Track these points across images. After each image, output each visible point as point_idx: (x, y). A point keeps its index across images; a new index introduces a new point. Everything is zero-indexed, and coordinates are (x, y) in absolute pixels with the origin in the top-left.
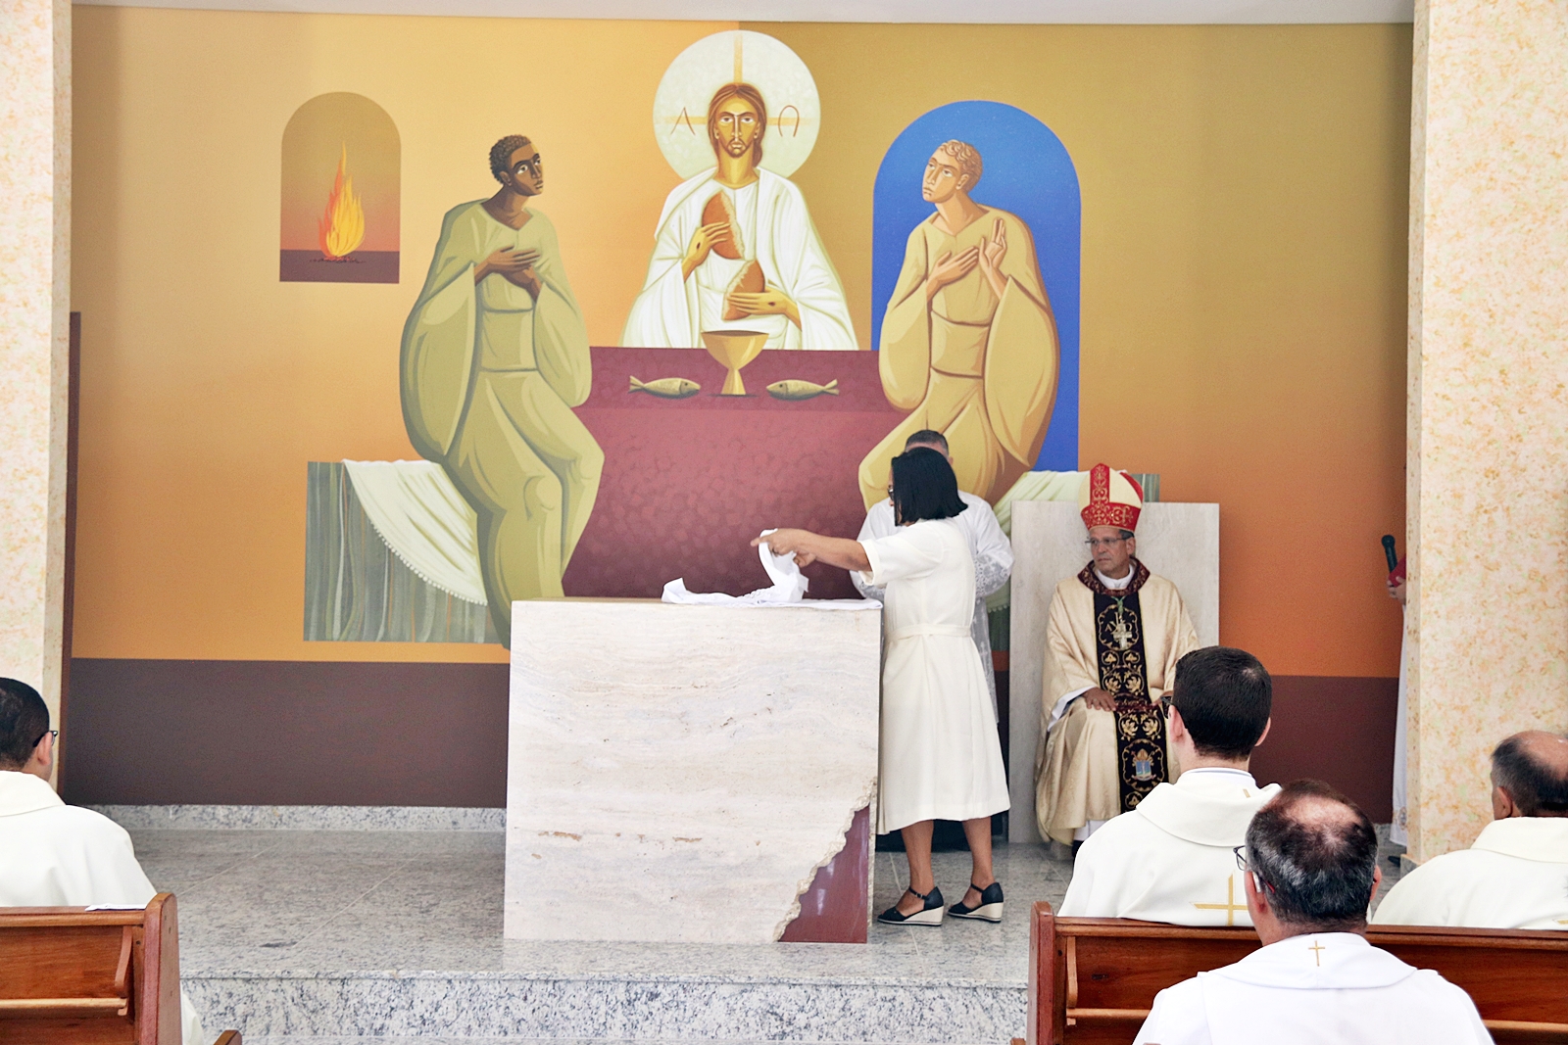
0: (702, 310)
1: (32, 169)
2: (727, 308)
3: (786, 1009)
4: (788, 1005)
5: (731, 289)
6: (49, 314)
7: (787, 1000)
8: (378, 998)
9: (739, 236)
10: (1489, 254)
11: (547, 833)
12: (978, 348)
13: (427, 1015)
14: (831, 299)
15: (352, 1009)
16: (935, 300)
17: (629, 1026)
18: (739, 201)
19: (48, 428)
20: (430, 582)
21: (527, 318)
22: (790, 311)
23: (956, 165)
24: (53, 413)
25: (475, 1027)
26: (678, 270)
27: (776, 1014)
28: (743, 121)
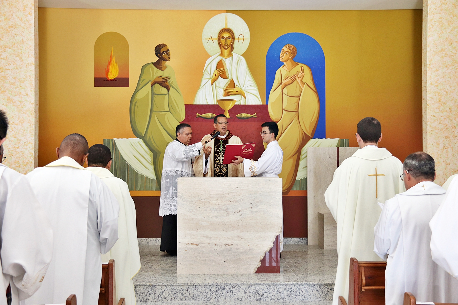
0: (217, 93)
1: (28, 56)
2: (224, 93)
3: (261, 292)
4: (262, 291)
5: (225, 87)
6: (34, 97)
7: (261, 289)
8: (145, 291)
9: (227, 72)
10: (446, 75)
11: (189, 244)
12: (296, 103)
13: (159, 296)
14: (254, 90)
15: (138, 294)
16: (284, 90)
17: (217, 298)
18: (227, 62)
19: (34, 130)
20: (139, 173)
21: (167, 96)
22: (242, 93)
23: (289, 51)
24: (35, 126)
25: (173, 299)
26: (210, 82)
27: (258, 293)
28: (228, 39)
